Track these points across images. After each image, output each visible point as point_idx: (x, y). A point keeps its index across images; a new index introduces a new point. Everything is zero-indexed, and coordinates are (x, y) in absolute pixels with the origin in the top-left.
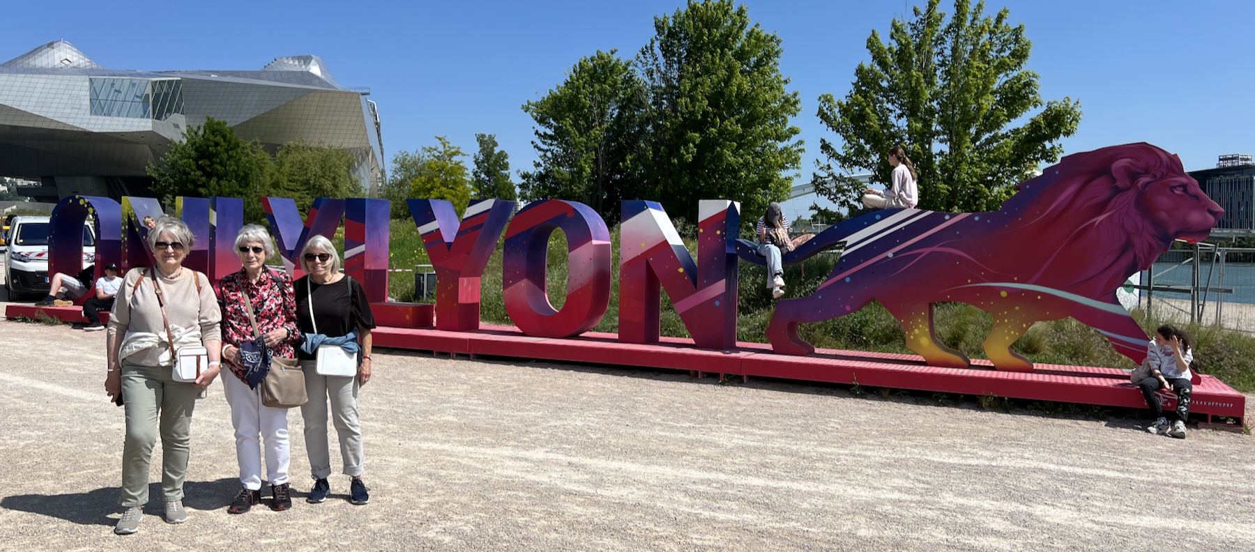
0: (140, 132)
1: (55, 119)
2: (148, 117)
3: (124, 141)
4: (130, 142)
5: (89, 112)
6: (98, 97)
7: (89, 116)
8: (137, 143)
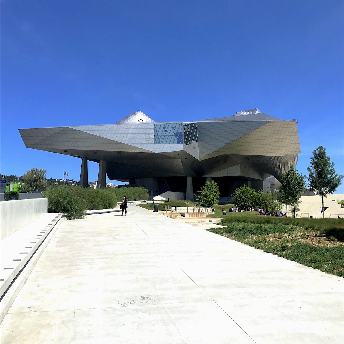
0: (177, 151)
1: (137, 147)
2: (182, 143)
3: (170, 158)
4: (172, 158)
5: (153, 142)
6: (157, 133)
7: (153, 144)
8: (175, 158)
